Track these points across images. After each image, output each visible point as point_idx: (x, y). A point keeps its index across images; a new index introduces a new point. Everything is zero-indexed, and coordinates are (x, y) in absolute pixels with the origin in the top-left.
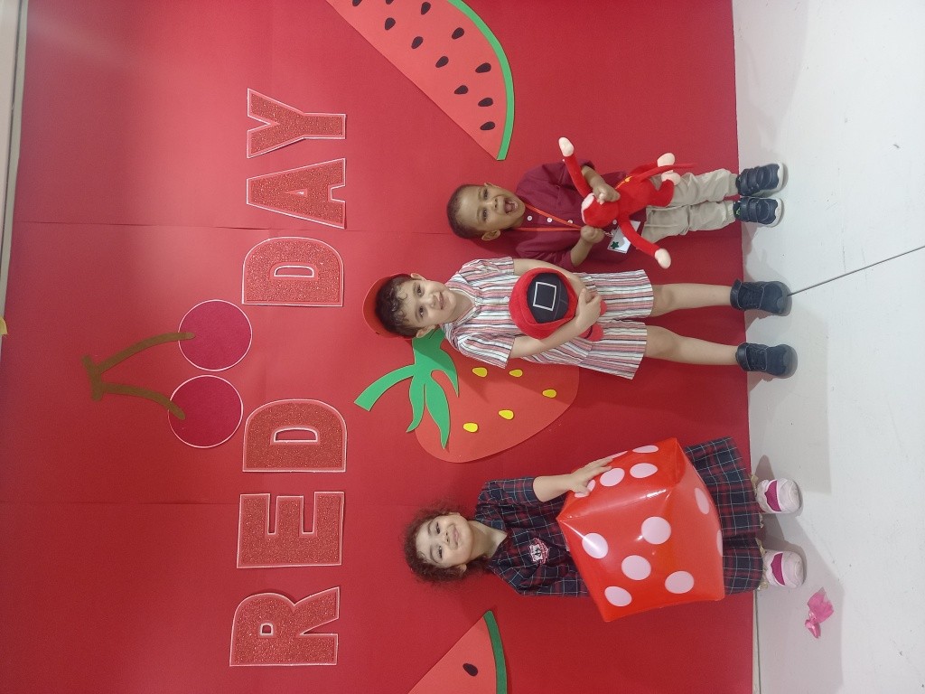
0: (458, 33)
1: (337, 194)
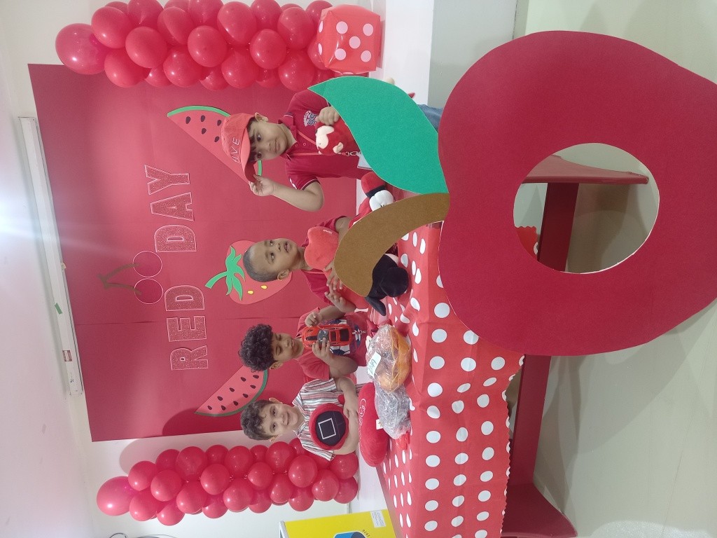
1: (189, 207)
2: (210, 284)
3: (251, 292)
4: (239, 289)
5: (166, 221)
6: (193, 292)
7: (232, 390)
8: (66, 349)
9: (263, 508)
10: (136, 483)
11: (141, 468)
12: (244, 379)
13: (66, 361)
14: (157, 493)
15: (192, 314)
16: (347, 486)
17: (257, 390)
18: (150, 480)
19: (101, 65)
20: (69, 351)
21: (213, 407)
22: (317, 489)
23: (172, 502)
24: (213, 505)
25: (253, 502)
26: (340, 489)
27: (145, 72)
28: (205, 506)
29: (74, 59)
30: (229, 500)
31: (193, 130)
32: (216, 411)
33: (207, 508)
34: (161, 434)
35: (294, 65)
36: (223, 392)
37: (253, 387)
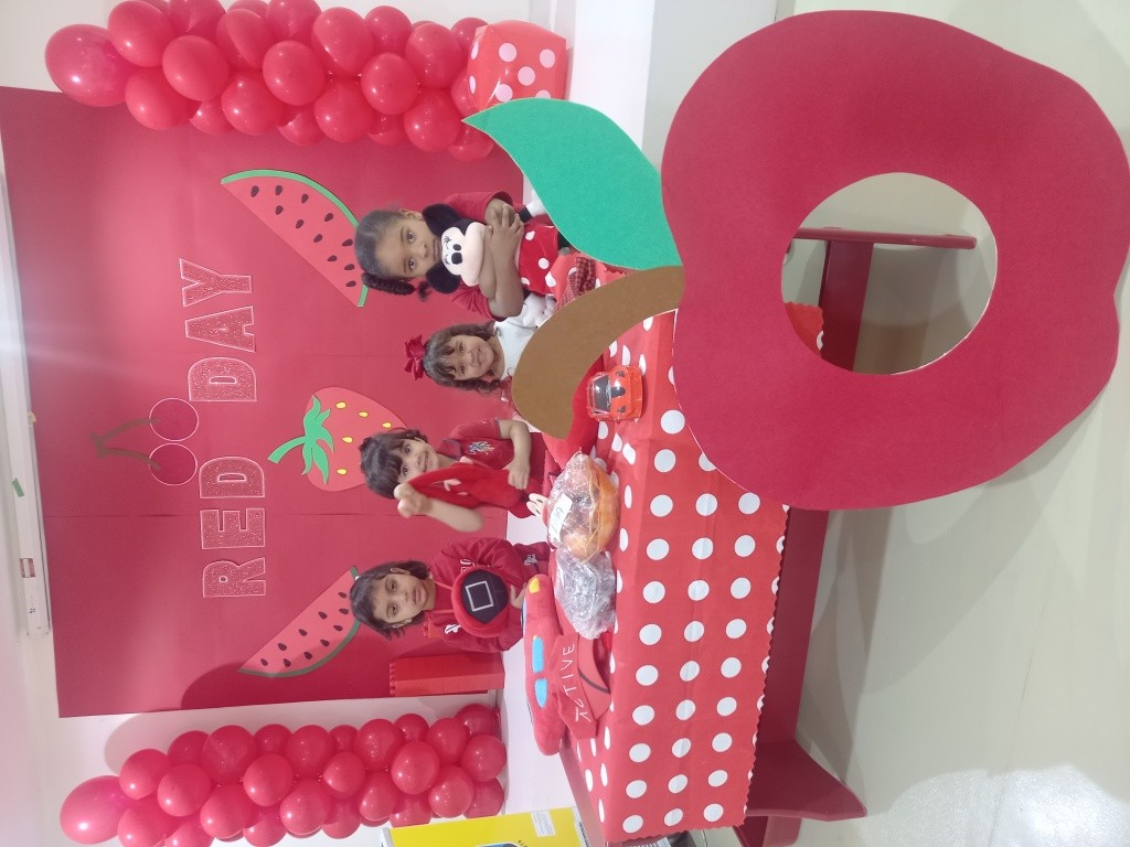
0: (329, 217)
1: (248, 329)
2: (276, 456)
3: (342, 472)
4: (323, 467)
5: (210, 351)
6: (245, 467)
7: (303, 633)
8: (25, 555)
9: (347, 831)
10: (133, 786)
11: (143, 761)
12: (323, 616)
13: (24, 576)
14: (168, 802)
15: (242, 505)
16: (486, 794)
17: (345, 635)
18: (157, 780)
19: (121, 90)
20: (31, 561)
21: (269, 661)
22: (437, 798)
23: (193, 818)
24: (263, 823)
25: (329, 819)
26: (474, 799)
27: (192, 106)
28: (248, 826)
29: (76, 79)
30: (289, 815)
31: (261, 208)
32: (274, 669)
33: (252, 830)
34: (179, 706)
35: (428, 112)
36: (289, 635)
37: (339, 628)
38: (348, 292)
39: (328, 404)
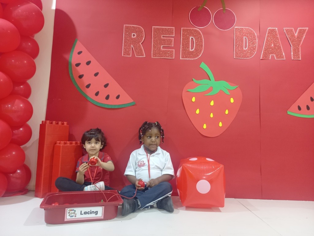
1: (273, 57)
2: (203, 66)
3: (194, 99)
4: (197, 90)
5: (261, 38)
6: (197, 51)
12: (106, 86)
17: (92, 97)
21: (80, 55)
32: (73, 58)
36: (96, 66)
37: (97, 94)
38: (295, 106)
39: (233, 94)
